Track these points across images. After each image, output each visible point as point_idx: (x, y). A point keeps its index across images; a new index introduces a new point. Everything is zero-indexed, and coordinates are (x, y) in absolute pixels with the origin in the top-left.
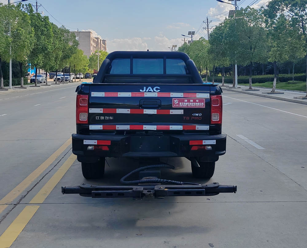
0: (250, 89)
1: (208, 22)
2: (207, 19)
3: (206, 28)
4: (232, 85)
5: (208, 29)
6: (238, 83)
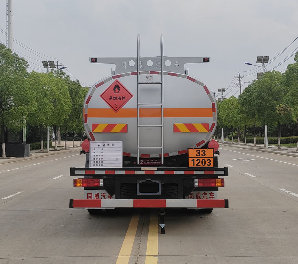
0: (279, 149)
1: (239, 77)
2: (239, 74)
3: (238, 84)
4: (263, 146)
5: (240, 84)
6: (268, 144)
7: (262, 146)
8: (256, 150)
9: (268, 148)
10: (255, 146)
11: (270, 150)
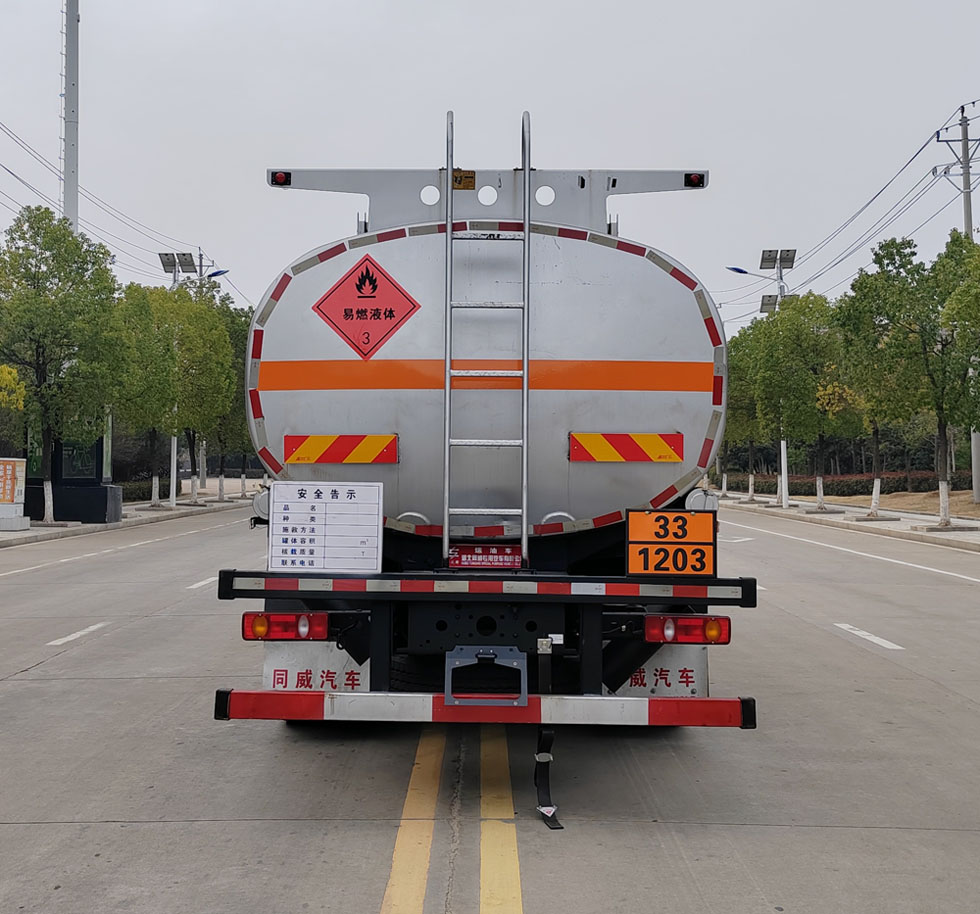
7: (772, 500)
8: (755, 511)
9: (790, 506)
10: (752, 501)
11: (793, 512)
